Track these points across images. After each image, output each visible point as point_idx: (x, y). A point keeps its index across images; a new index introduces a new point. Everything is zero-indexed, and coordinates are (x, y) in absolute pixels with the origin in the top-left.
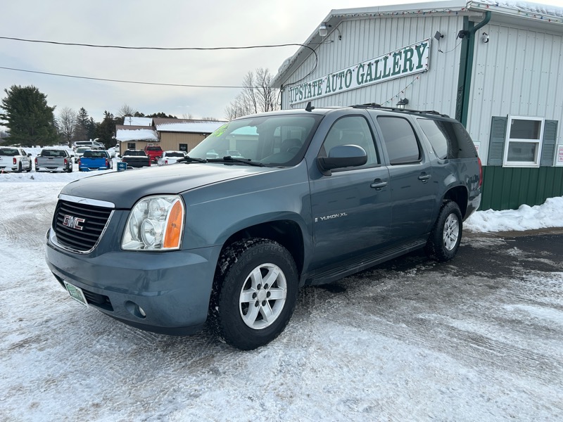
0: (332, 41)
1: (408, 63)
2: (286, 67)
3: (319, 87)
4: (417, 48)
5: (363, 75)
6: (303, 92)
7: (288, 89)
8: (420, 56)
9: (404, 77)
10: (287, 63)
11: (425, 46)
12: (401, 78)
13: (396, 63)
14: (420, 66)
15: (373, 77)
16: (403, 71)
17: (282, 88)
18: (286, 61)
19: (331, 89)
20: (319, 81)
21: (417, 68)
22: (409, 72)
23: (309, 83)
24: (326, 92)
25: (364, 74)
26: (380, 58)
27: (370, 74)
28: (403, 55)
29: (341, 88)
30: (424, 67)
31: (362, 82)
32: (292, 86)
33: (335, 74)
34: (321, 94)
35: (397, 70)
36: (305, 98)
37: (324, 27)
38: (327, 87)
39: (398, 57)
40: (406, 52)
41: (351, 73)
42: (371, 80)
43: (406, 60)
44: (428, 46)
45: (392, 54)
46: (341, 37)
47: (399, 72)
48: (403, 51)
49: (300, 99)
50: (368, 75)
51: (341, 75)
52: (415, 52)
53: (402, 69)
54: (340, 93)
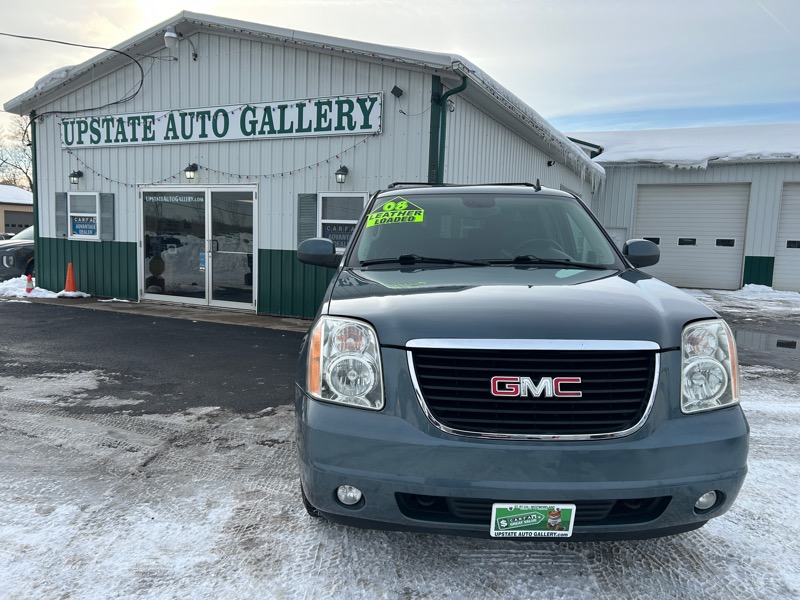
0: (176, 59)
1: (345, 119)
2: (55, 83)
3: (147, 128)
4: (361, 102)
5: (254, 123)
6: (103, 132)
7: (51, 121)
8: (366, 113)
9: (338, 136)
10: (63, 75)
11: (373, 101)
12: (331, 137)
13: (320, 116)
14: (366, 125)
15: (277, 127)
16: (336, 129)
17: (33, 115)
18: (59, 72)
19: (179, 133)
20: (145, 118)
21: (362, 127)
22: (347, 131)
23: (117, 117)
24: (167, 138)
25: (256, 122)
26: (289, 104)
27: (271, 123)
28: (335, 107)
29: (203, 135)
30: (375, 128)
31: (253, 131)
32: (66, 116)
33: (187, 111)
34: (153, 138)
35: (324, 125)
36: (108, 140)
37: (174, 35)
38: (169, 130)
39: (325, 107)
40: (340, 104)
41: (226, 115)
42: (272, 131)
43: (341, 114)
44: (379, 101)
45: (313, 102)
46: (196, 56)
47: (329, 128)
48: (334, 101)
49: (92, 141)
50: (264, 123)
51: (203, 115)
52: (357, 106)
53: (335, 124)
54: (200, 143)
